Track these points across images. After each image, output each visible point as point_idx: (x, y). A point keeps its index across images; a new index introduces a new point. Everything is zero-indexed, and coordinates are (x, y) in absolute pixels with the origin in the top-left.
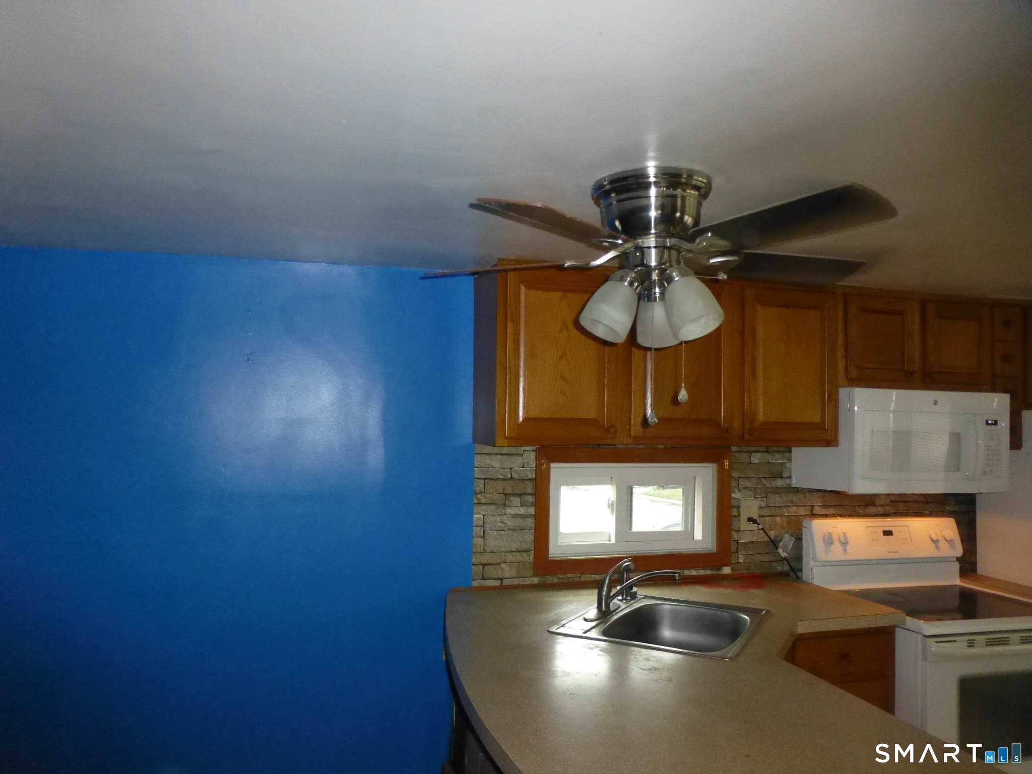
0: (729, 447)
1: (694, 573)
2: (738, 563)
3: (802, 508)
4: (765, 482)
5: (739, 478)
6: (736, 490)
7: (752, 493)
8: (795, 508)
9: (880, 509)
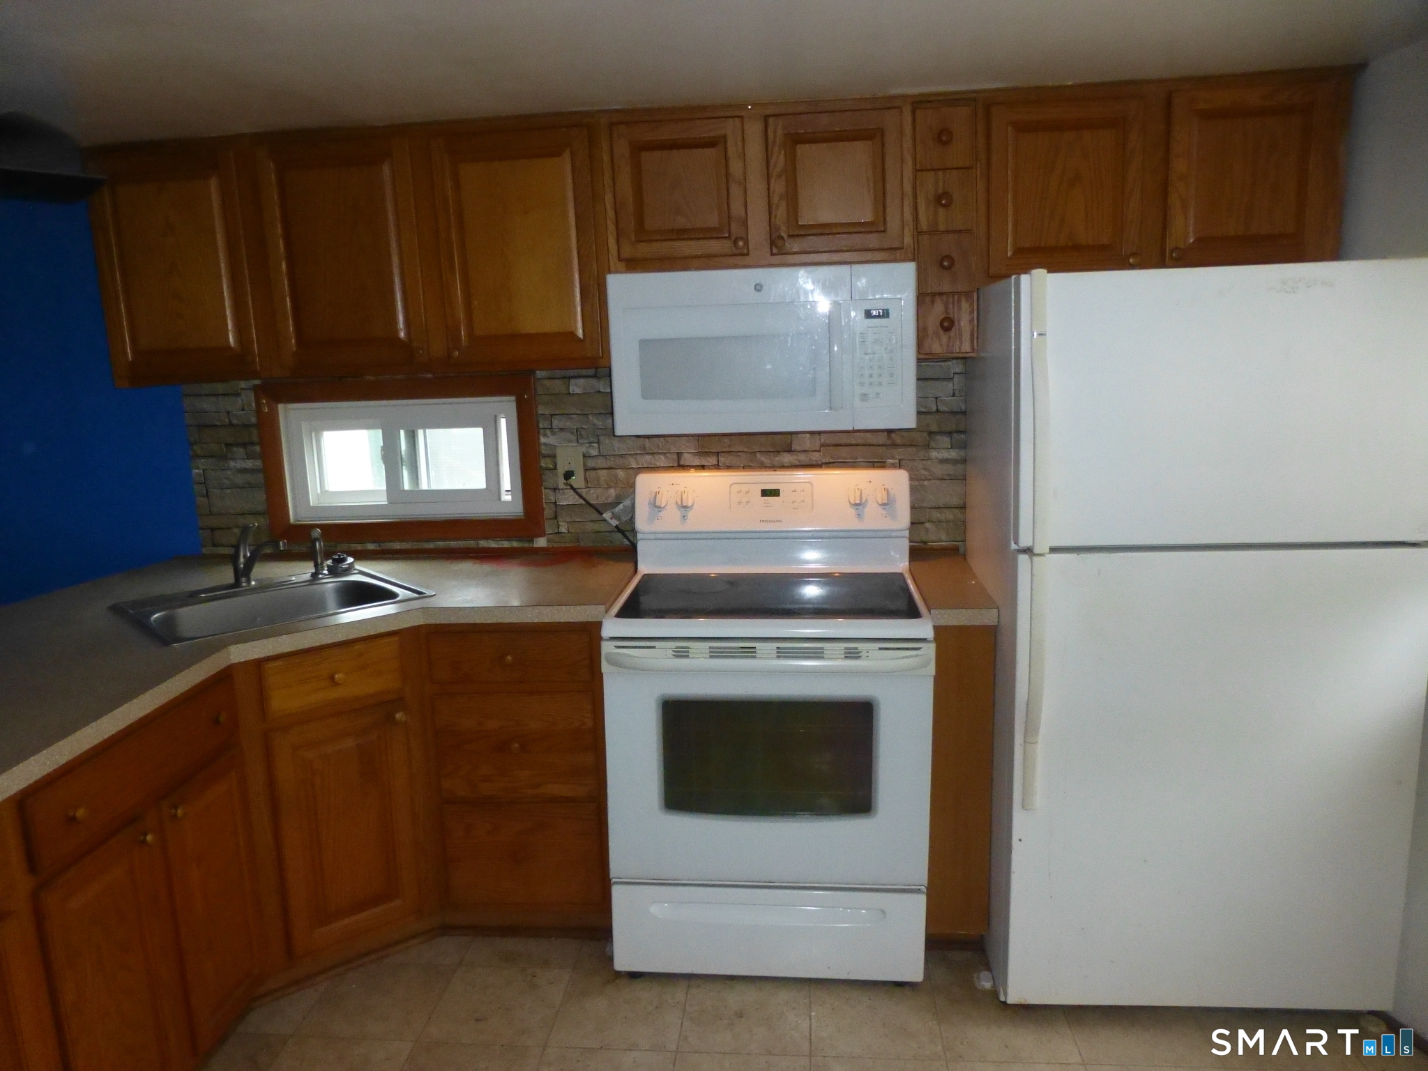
0: (533, 372)
1: (493, 544)
2: (559, 533)
3: (662, 457)
4: (595, 421)
5: (552, 415)
6: (548, 432)
7: (573, 438)
8: (648, 457)
9: (803, 458)
